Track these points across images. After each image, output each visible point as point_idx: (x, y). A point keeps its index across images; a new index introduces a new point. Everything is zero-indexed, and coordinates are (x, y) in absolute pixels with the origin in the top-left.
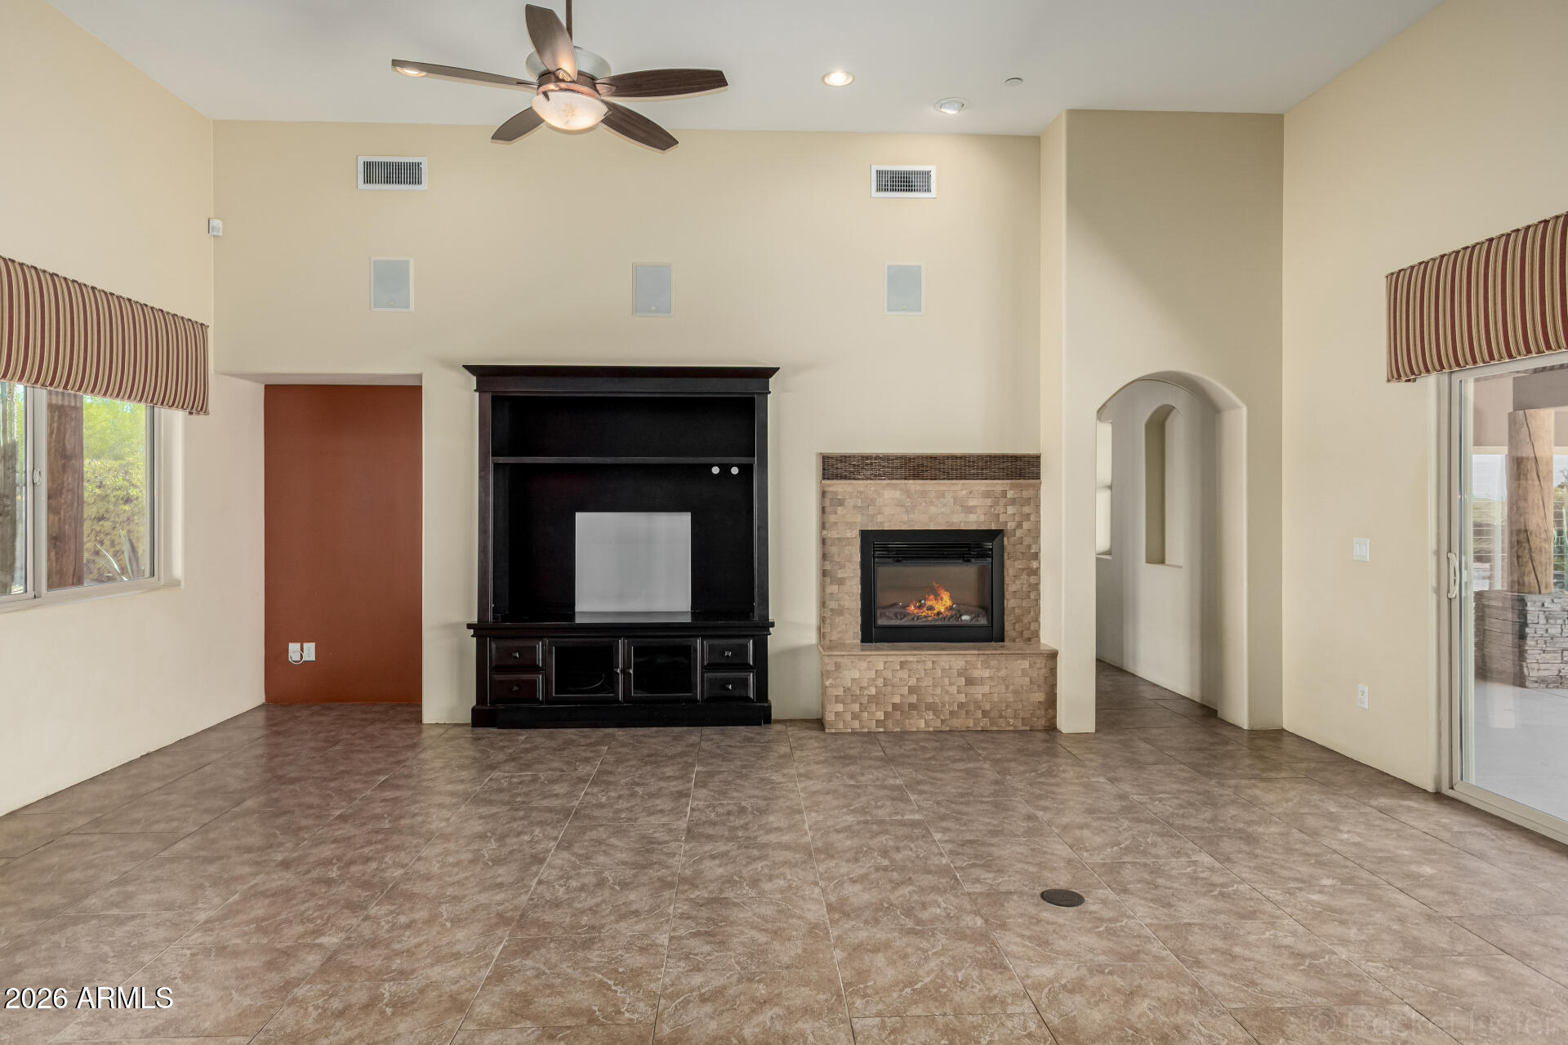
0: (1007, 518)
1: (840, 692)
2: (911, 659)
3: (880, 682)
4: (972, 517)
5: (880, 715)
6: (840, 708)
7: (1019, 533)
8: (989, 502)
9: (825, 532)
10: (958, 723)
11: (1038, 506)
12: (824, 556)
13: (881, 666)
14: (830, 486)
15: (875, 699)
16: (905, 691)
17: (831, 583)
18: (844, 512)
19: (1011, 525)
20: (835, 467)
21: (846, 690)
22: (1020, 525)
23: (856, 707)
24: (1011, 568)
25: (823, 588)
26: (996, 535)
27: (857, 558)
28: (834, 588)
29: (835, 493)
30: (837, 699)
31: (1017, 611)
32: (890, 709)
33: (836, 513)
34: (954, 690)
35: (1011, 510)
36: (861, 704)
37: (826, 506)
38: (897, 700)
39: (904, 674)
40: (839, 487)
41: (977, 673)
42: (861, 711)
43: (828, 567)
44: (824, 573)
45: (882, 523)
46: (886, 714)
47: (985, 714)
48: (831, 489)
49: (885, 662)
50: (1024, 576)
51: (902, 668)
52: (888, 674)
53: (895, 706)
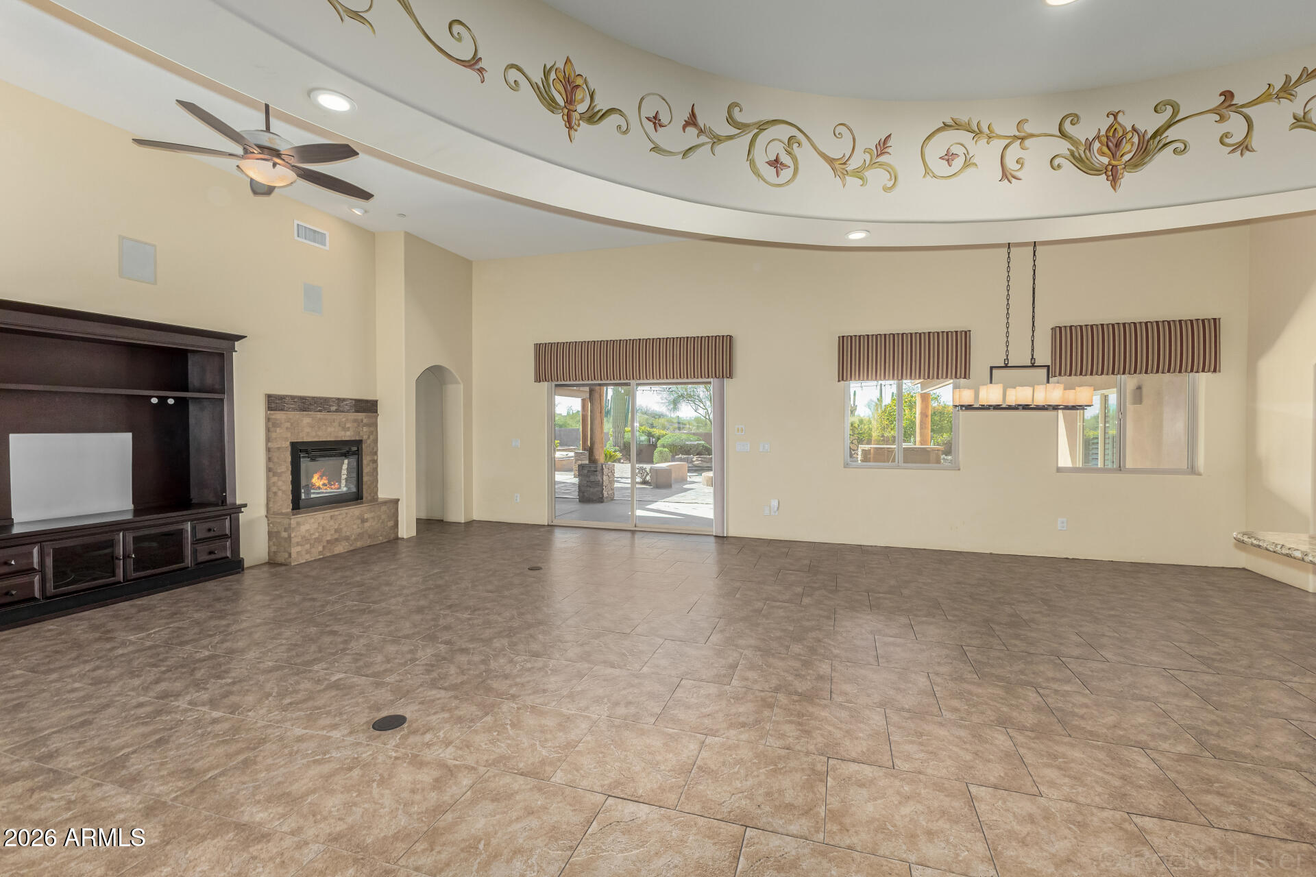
0: (364, 433)
1: (299, 539)
2: (336, 513)
3: (320, 530)
4: (348, 433)
5: (320, 548)
6: (299, 549)
7: (369, 442)
8: (355, 425)
9: (269, 444)
10: (359, 544)
11: (377, 426)
12: (269, 459)
13: (321, 520)
14: (272, 415)
15: (318, 540)
16: (333, 532)
17: (274, 476)
18: (281, 431)
19: (365, 437)
20: (275, 403)
21: (303, 537)
22: (369, 437)
23: (308, 546)
24: (366, 460)
25: (268, 479)
26: (359, 443)
27: (289, 459)
28: (275, 479)
29: (276, 419)
30: (298, 544)
31: (369, 483)
32: (325, 544)
33: (276, 432)
34: (355, 527)
35: (365, 429)
36: (311, 544)
37: (271, 426)
38: (329, 538)
39: (332, 523)
40: (279, 416)
41: (366, 516)
42: (311, 548)
43: (271, 465)
44: (269, 470)
45: (303, 437)
46: (324, 547)
47: (370, 536)
48: (273, 417)
49: (323, 518)
50: (371, 464)
51: (331, 519)
52: (324, 524)
53: (328, 542)
